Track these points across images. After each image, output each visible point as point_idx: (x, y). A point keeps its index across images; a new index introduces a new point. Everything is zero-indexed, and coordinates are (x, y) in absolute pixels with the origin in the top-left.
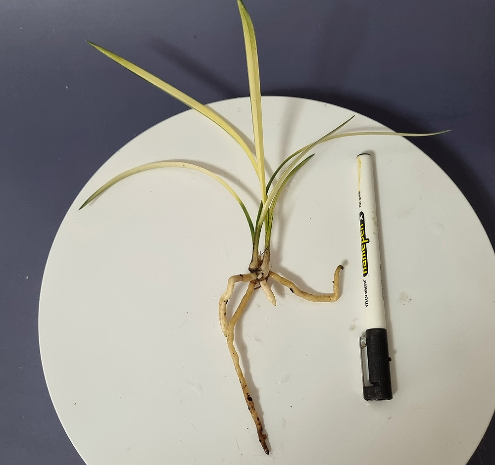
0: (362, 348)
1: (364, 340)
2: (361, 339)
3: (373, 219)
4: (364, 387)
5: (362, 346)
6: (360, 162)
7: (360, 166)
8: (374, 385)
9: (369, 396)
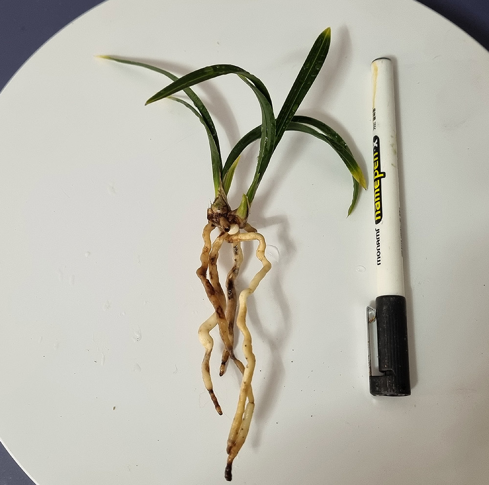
0: (369, 322)
1: (373, 312)
2: (368, 309)
3: (392, 145)
4: (371, 377)
5: (370, 319)
6: (376, 70)
7: (376, 75)
8: (386, 375)
9: (377, 388)
